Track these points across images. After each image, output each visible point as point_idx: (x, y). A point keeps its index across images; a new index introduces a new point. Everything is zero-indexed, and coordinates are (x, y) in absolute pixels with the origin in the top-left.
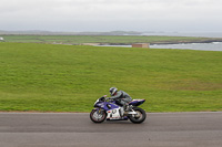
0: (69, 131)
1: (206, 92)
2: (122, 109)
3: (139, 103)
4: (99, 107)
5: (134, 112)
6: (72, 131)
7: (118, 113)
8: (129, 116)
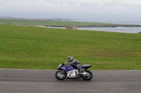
0: (22, 81)
1: (111, 58)
2: (77, 71)
3: (88, 67)
4: (62, 69)
5: (85, 73)
6: (25, 81)
7: (74, 74)
8: (82, 76)
